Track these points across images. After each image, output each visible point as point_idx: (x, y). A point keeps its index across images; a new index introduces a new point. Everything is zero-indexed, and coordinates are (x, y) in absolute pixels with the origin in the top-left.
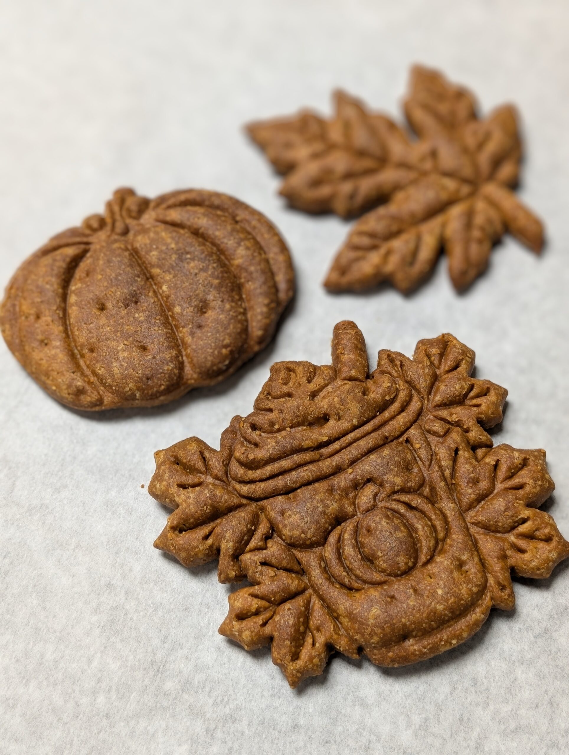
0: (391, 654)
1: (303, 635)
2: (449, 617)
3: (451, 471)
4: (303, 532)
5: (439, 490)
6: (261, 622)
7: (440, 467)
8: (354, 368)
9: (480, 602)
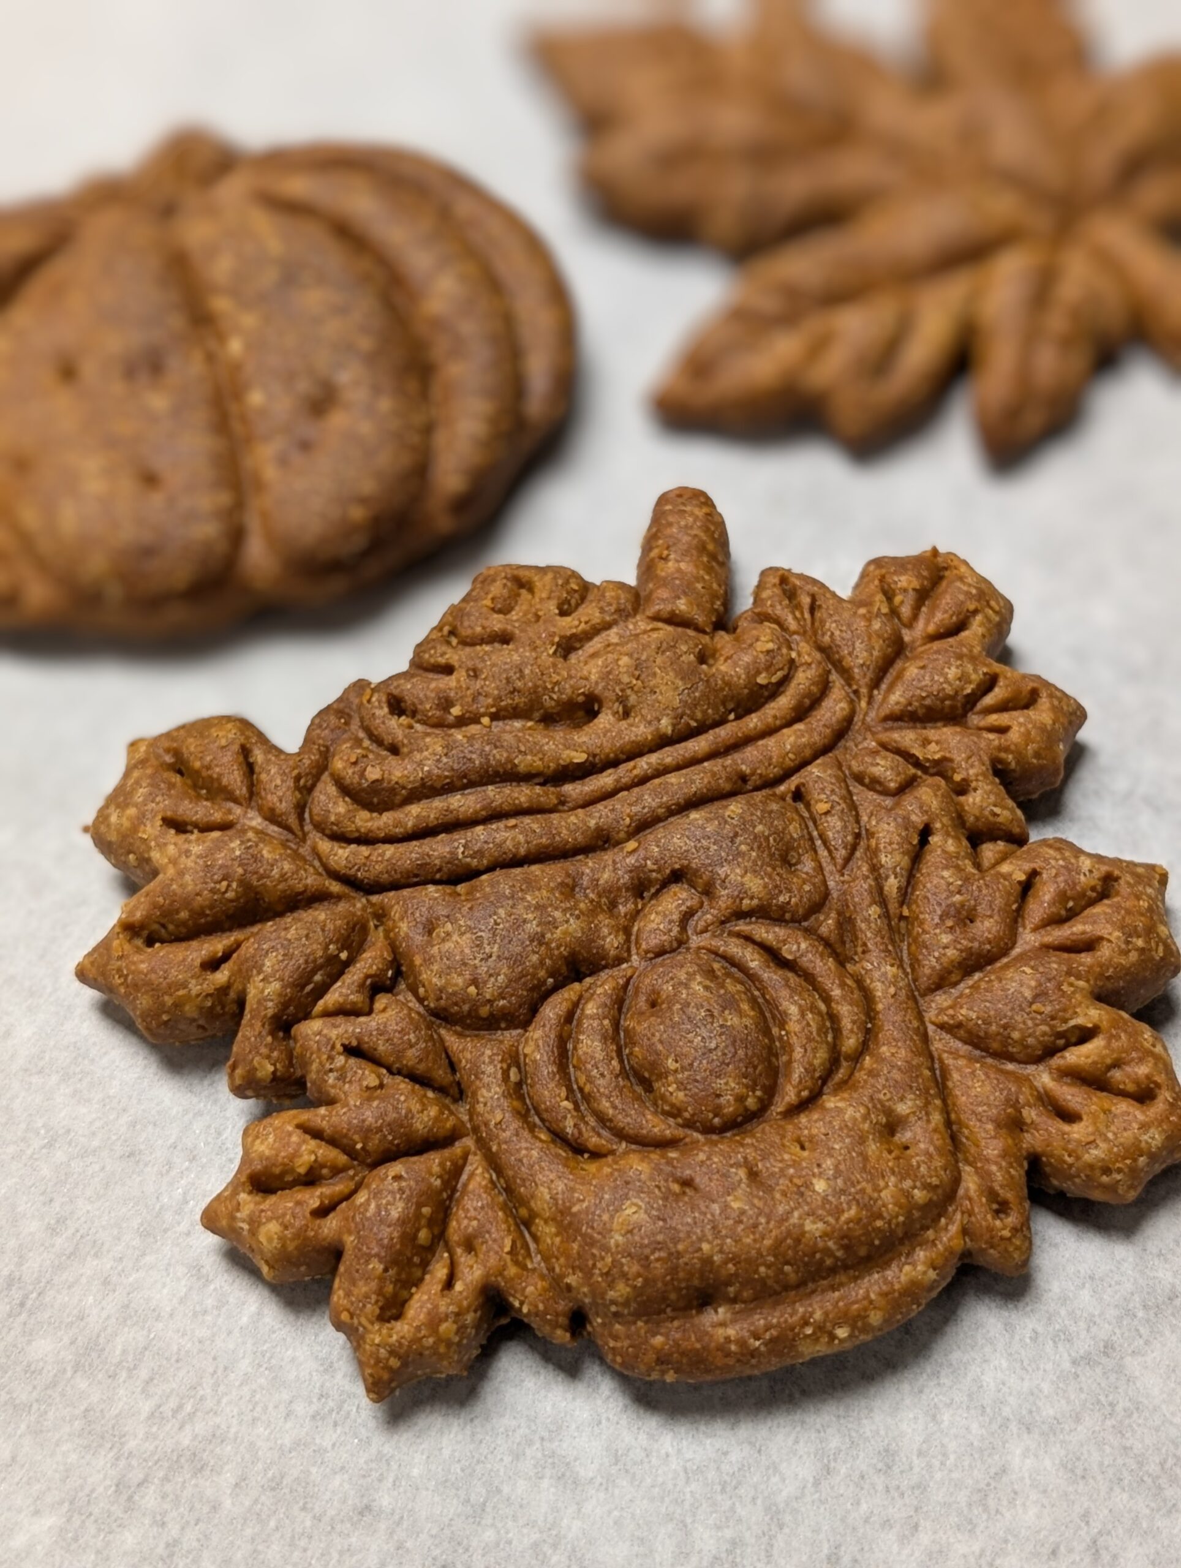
0: (658, 1340)
1: (427, 1254)
2: (837, 1259)
3: (904, 883)
4: (474, 982)
5: (863, 926)
6: (315, 1203)
7: (875, 868)
8: (685, 593)
9: (930, 1234)
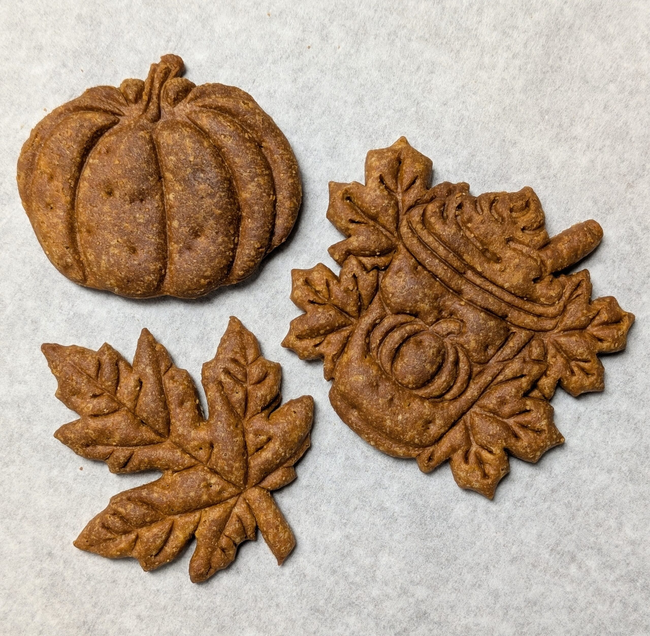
1: (319, 335)
2: (386, 432)
3: (504, 380)
4: (393, 294)
5: (484, 378)
6: (312, 299)
7: (503, 369)
